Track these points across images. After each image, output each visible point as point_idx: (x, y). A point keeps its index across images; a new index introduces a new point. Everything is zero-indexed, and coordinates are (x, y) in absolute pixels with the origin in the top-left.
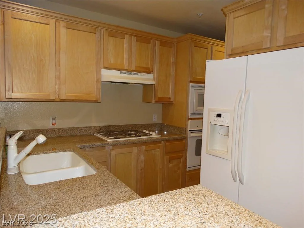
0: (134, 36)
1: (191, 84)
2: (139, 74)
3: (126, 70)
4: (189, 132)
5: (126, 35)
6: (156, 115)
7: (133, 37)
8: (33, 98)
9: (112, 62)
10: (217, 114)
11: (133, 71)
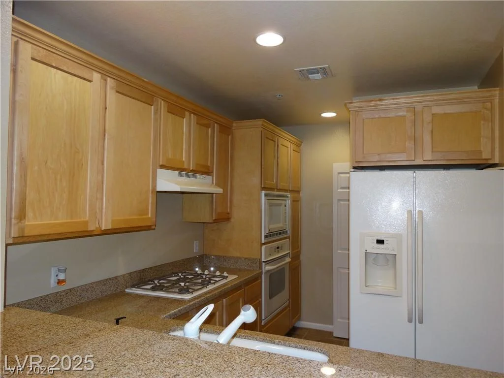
0: (194, 114)
1: (263, 192)
2: (198, 176)
3: (184, 170)
4: (264, 264)
5: (186, 112)
6: (197, 241)
7: (192, 115)
8: (70, 231)
9: (170, 157)
10: (377, 240)
11: (192, 171)
